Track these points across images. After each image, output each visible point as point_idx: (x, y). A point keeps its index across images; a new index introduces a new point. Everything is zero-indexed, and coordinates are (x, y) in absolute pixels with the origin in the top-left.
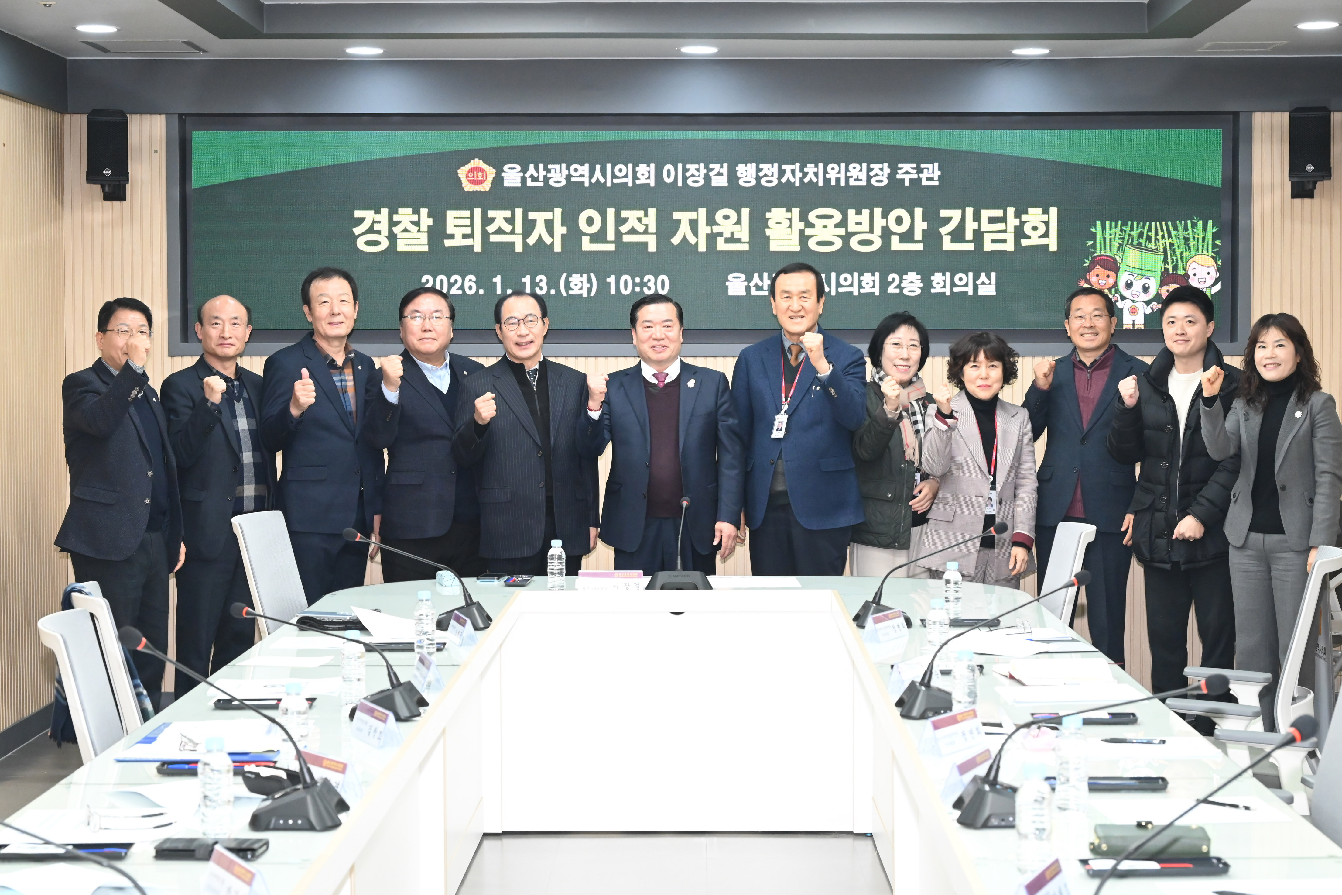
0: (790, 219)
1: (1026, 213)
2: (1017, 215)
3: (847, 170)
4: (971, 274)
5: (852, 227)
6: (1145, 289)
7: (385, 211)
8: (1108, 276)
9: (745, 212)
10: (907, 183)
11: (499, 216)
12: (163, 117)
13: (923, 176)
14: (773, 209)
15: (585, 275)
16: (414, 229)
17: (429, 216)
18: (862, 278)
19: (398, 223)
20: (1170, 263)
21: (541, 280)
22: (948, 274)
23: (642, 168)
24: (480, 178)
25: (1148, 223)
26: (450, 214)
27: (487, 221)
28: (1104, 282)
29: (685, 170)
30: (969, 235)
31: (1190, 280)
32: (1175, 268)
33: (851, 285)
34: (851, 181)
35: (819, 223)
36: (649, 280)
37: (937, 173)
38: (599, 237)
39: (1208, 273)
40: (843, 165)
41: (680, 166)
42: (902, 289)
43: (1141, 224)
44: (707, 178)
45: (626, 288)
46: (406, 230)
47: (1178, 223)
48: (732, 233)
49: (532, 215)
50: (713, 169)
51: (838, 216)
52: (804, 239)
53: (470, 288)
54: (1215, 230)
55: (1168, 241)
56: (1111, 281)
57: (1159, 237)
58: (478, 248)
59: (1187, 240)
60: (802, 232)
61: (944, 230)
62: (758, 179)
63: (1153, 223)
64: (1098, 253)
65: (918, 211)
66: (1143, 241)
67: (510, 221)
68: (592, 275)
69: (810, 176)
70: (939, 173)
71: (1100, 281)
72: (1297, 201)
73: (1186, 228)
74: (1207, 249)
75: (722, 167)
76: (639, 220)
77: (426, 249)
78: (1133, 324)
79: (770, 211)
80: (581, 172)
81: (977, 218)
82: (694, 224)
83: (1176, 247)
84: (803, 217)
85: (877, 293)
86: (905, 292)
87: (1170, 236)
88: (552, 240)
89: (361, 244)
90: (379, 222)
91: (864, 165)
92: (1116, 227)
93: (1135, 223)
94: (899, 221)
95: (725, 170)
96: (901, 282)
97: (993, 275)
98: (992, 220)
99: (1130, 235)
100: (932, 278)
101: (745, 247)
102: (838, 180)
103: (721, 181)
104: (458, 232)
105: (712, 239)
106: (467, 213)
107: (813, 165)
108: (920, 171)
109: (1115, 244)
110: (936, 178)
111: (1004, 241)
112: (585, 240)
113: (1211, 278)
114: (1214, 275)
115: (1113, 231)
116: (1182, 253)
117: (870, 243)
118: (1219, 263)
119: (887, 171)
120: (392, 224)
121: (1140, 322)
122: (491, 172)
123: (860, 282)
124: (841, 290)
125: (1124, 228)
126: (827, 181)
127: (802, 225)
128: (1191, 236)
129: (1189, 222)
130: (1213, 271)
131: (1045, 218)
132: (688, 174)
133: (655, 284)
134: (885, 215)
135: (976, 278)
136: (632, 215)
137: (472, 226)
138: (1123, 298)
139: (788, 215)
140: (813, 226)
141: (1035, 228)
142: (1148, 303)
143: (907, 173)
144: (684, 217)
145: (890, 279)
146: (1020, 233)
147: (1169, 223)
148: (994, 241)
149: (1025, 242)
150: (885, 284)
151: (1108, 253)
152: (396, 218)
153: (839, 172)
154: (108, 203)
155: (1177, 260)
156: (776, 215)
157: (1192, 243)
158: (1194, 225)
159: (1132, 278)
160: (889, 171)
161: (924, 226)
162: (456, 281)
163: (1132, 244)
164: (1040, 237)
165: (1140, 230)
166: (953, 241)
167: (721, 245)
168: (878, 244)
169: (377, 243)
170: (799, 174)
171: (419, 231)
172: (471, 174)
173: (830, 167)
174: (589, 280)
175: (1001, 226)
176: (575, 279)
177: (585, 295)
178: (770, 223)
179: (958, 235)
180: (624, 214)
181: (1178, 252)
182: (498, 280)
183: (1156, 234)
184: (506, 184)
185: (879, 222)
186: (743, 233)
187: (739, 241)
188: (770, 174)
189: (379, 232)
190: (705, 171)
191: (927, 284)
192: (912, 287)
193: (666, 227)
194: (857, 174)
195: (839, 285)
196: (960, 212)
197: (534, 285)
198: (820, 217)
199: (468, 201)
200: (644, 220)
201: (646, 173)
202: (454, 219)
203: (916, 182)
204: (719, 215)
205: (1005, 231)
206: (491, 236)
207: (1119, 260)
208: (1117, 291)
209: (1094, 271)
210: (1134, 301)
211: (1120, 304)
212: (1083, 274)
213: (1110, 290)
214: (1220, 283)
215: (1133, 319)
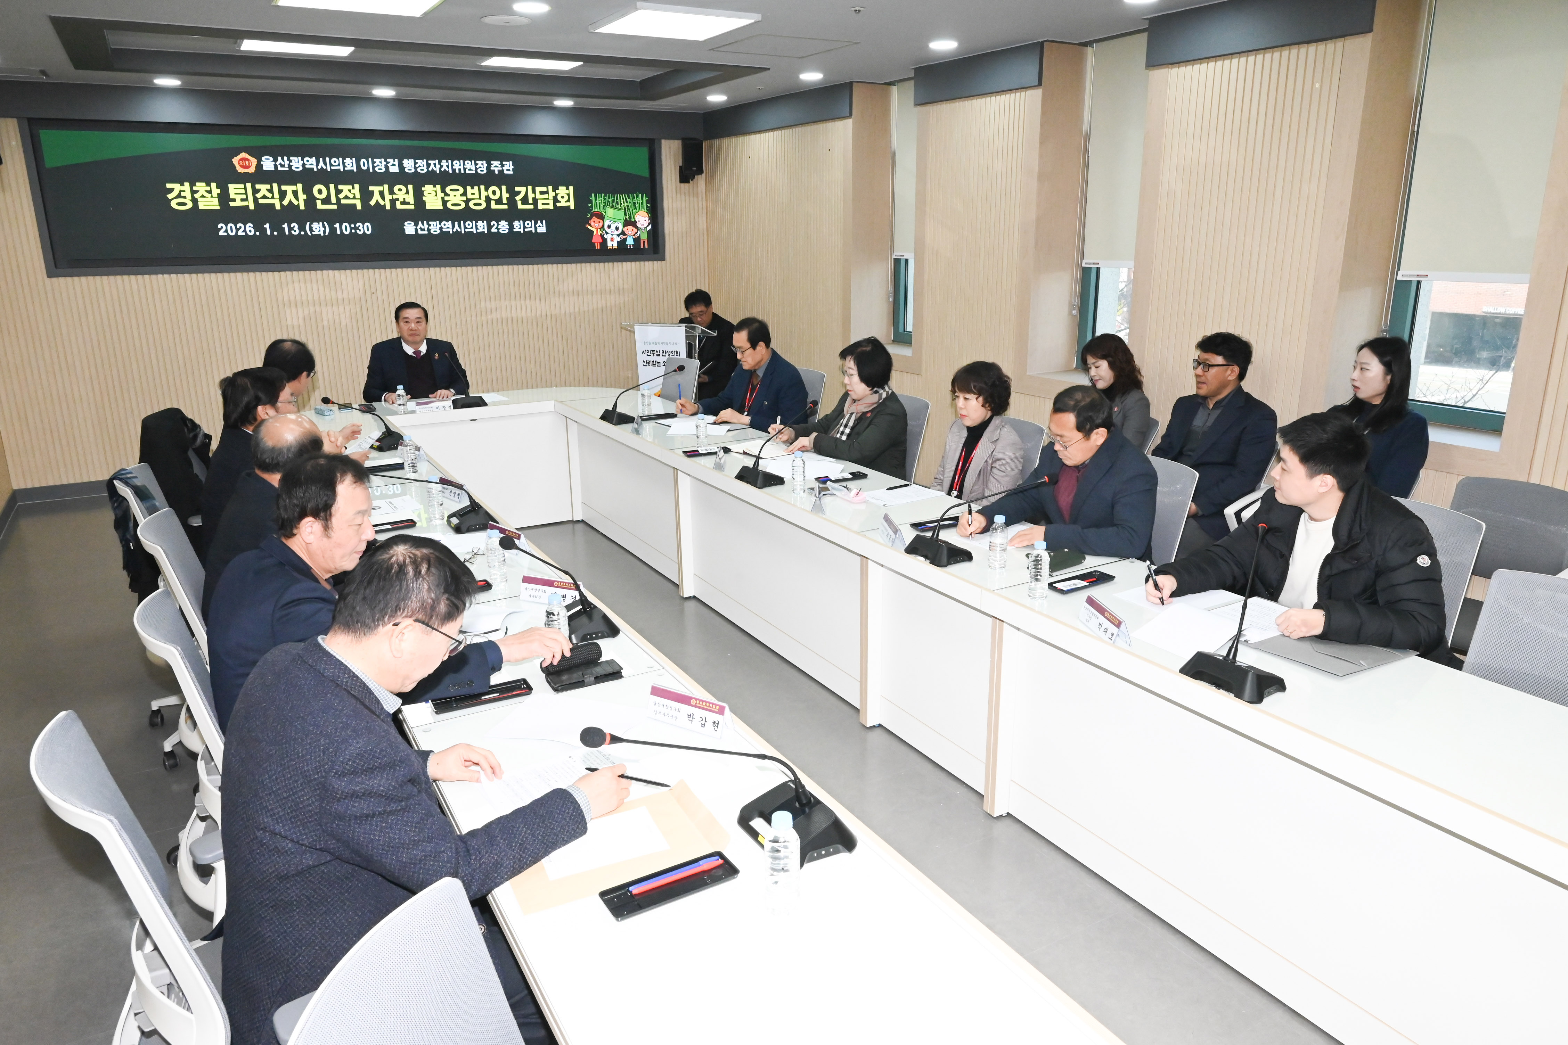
0: (436, 191)
1: (558, 189)
2: (554, 190)
3: (464, 164)
4: (533, 221)
5: (469, 196)
6: (617, 229)
7: (187, 185)
8: (599, 222)
9: (410, 187)
10: (496, 172)
11: (263, 188)
12: (15, 120)
13: (505, 168)
14: (426, 186)
15: (321, 223)
16: (209, 195)
17: (217, 188)
18: (477, 224)
19: (197, 192)
21: (294, 226)
22: (521, 221)
23: (348, 161)
24: (247, 165)
25: (616, 195)
26: (232, 188)
27: (255, 191)
28: (598, 225)
29: (373, 163)
30: (531, 201)
31: (637, 224)
32: (630, 218)
33: (472, 228)
34: (467, 170)
35: (452, 193)
36: (359, 226)
37: (512, 167)
38: (327, 201)
39: (645, 220)
40: (462, 161)
41: (370, 160)
42: (499, 229)
43: (613, 195)
44: (387, 167)
45: (346, 230)
46: (203, 196)
47: (630, 195)
48: (404, 199)
49: (284, 188)
50: (389, 162)
51: (461, 190)
52: (444, 203)
53: (250, 231)
54: (647, 199)
55: (626, 204)
56: (601, 225)
57: (622, 202)
58: (252, 207)
59: (634, 203)
60: (443, 198)
61: (518, 198)
62: (416, 168)
63: (619, 195)
64: (594, 210)
65: (504, 188)
66: (614, 204)
67: (271, 191)
68: (325, 223)
69: (445, 168)
70: (513, 167)
71: (596, 225)
72: (682, 185)
73: (634, 198)
75: (394, 161)
76: (350, 191)
77: (218, 208)
78: (612, 246)
79: (424, 187)
80: (311, 162)
81: (534, 191)
82: (382, 194)
84: (443, 190)
85: (486, 232)
86: (500, 231)
87: (627, 202)
88: (298, 202)
89: (173, 204)
90: (184, 191)
91: (473, 162)
92: (602, 197)
93: (611, 195)
94: (494, 193)
95: (396, 162)
96: (498, 226)
97: (544, 222)
98: (542, 193)
99: (608, 201)
100: (514, 224)
101: (412, 207)
102: (460, 170)
103: (395, 169)
105: (393, 202)
106: (242, 186)
107: (445, 161)
108: (503, 165)
109: (602, 206)
110: (511, 170)
111: (548, 204)
112: (319, 203)
113: (646, 223)
114: (648, 221)
115: (600, 199)
117: (479, 204)
118: (650, 215)
119: (486, 165)
120: (193, 192)
121: (615, 245)
122: (254, 161)
123: (476, 226)
124: (467, 230)
125: (605, 197)
126: (454, 170)
127: (443, 195)
128: (636, 202)
129: (635, 195)
130: (647, 219)
131: (567, 192)
132: (375, 165)
133: (363, 228)
134: (487, 190)
135: (536, 223)
136: (345, 188)
137: (246, 193)
138: (607, 233)
139: (435, 189)
140: (448, 195)
141: (563, 197)
142: (618, 235)
143: (496, 166)
144: (376, 189)
145: (492, 224)
146: (555, 200)
147: (626, 195)
148: (543, 204)
149: (558, 205)
150: (489, 227)
151: (599, 210)
152: (195, 188)
153: (460, 165)
156: (428, 189)
158: (637, 196)
161: (507, 195)
162: (241, 227)
164: (566, 202)
165: (613, 198)
166: (523, 204)
167: (399, 206)
168: (484, 205)
169: (185, 204)
170: (438, 166)
171: (212, 197)
172: (241, 162)
173: (455, 162)
174: (324, 226)
175: (546, 196)
176: (315, 225)
177: (322, 235)
178: (425, 193)
179: (525, 200)
180: (340, 187)
182: (267, 226)
183: (620, 201)
184: (265, 168)
185: (484, 194)
186: (410, 199)
187: (408, 203)
188: (422, 166)
189: (185, 197)
191: (511, 227)
192: (503, 228)
193: (366, 196)
194: (470, 166)
195: (465, 228)
196: (524, 188)
197: (290, 229)
198: (452, 190)
199: (242, 179)
200: (353, 191)
201: (350, 164)
202: (234, 189)
203: (501, 172)
204: (396, 188)
205: (548, 199)
206: (259, 200)
207: (604, 214)
208: (604, 230)
209: (592, 220)
210: (612, 235)
211: (605, 236)
212: (587, 221)
213: (600, 229)
214: (650, 225)
215: (612, 244)
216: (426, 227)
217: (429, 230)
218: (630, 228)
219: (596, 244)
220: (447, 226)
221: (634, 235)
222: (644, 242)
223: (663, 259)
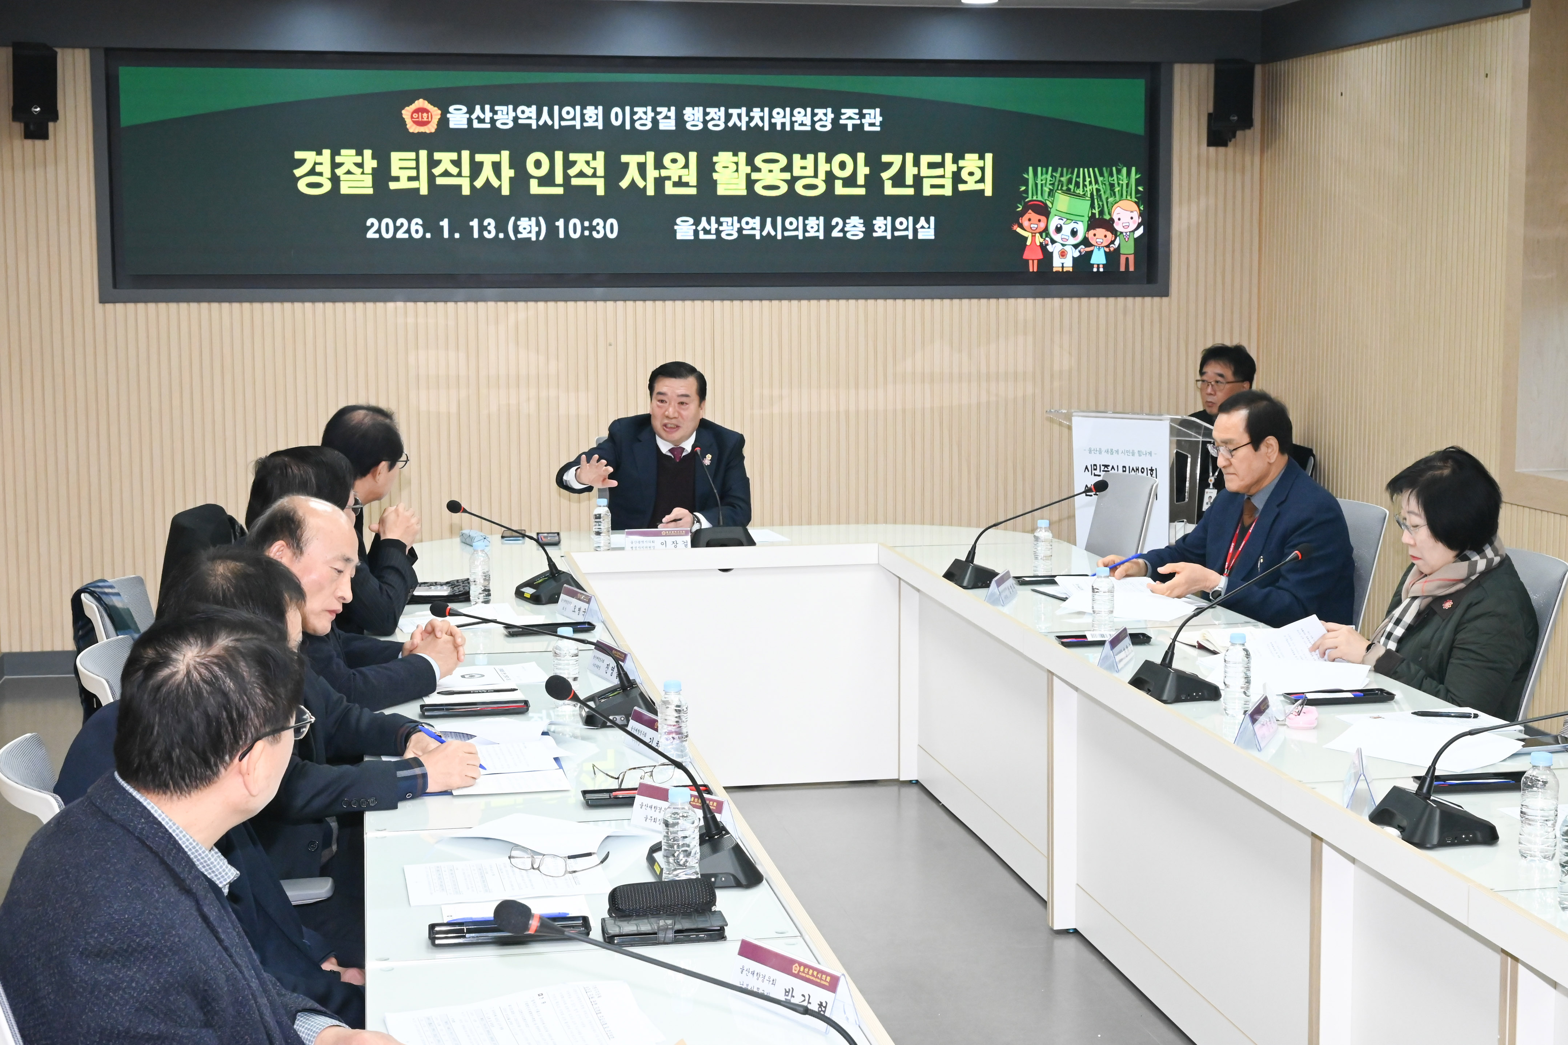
0: (737, 164)
1: (963, 158)
2: (955, 161)
3: (792, 115)
4: (911, 219)
5: (797, 172)
6: (1074, 233)
7: (327, 153)
8: (1039, 221)
9: (693, 156)
10: (850, 129)
11: (446, 158)
12: (87, 51)
13: (866, 121)
14: (720, 153)
15: (534, 219)
16: (358, 171)
17: (373, 158)
18: (807, 222)
19: (340, 165)
20: (1097, 208)
21: (489, 224)
22: (889, 218)
23: (590, 111)
24: (425, 119)
25: (1076, 170)
26: (395, 156)
27: (433, 163)
28: (1036, 226)
29: (633, 113)
30: (909, 180)
31: (1114, 225)
32: (1101, 212)
33: (797, 229)
34: (796, 125)
35: (765, 167)
36: (598, 224)
37: (879, 119)
38: (547, 180)
39: (1132, 218)
40: (788, 110)
41: (628, 109)
42: (845, 233)
43: (1070, 170)
44: (655, 122)
45: (575, 232)
46: (349, 172)
47: (1104, 169)
48: (680, 177)
49: (479, 157)
50: (661, 113)
51: (783, 161)
52: (750, 183)
53: (417, 231)
54: (1138, 176)
55: (1095, 187)
56: (1042, 225)
57: (1087, 183)
58: (424, 191)
59: (1112, 186)
60: (748, 176)
61: (885, 175)
62: (705, 122)
63: (1081, 169)
64: (1030, 199)
65: (861, 156)
66: (1072, 187)
67: (457, 163)
68: (541, 219)
69: (757, 121)
70: (881, 119)
71: (1032, 226)
72: (1212, 149)
73: (1111, 175)
74: (1131, 195)
75: (669, 110)
76: (588, 163)
77: (370, 191)
78: (1063, 267)
79: (717, 155)
80: (528, 114)
81: (917, 163)
82: (642, 167)
83: (1102, 192)
84: (750, 162)
85: (822, 237)
86: (849, 236)
87: (1097, 182)
88: (499, 183)
89: (302, 186)
90: (321, 164)
91: (809, 110)
92: (1047, 173)
93: (1065, 170)
94: (843, 165)
95: (672, 113)
96: (844, 226)
97: (932, 219)
98: (931, 166)
99: (1060, 181)
100: (874, 222)
101: (693, 191)
102: (783, 124)
103: (667, 125)
104: (404, 175)
105: (660, 182)
106: (412, 155)
107: (759, 109)
108: (862, 116)
109: (1046, 190)
110: (878, 124)
111: (942, 186)
112: (534, 183)
113: (1134, 222)
114: (1137, 219)
115: (1044, 176)
116: (1107, 198)
117: (814, 187)
118: (1142, 208)
119: (831, 116)
120: (335, 165)
121: (1068, 264)
122: (436, 113)
123: (805, 226)
124: (786, 234)
125: (1054, 174)
126: (772, 126)
127: (748, 169)
128: (1116, 182)
129: (1114, 169)
130: (1136, 215)
131: (981, 163)
132: (636, 117)
133: (604, 227)
134: (829, 160)
135: (916, 222)
136: (580, 158)
137: (417, 168)
138: (1053, 242)
139: (735, 159)
140: (758, 170)
141: (971, 174)
142: (1076, 246)
143: (850, 118)
144: (632, 160)
145: (833, 223)
146: (957, 178)
147: (1096, 170)
148: (933, 186)
149: (962, 187)
150: (829, 228)
151: (1040, 198)
152: (338, 159)
153: (784, 117)
154: (29, 143)
155: (1103, 205)
156: (723, 159)
157: (1117, 189)
158: (1119, 172)
159: (1061, 222)
160: (833, 116)
161: (867, 170)
162: (402, 225)
163: (1061, 190)
164: (976, 182)
165: (1069, 176)
166: (894, 186)
167: (670, 189)
168: (822, 188)
169: (319, 185)
170: (745, 119)
171: (363, 173)
172: (415, 115)
173: (775, 111)
174: (538, 224)
175: (939, 171)
176: (524, 222)
177: (534, 239)
178: (717, 167)
179: (899, 180)
180: (573, 157)
181: (1104, 197)
182: (445, 223)
183: (1084, 180)
184: (452, 125)
185: (823, 167)
186: (691, 176)
187: (686, 185)
188: (716, 118)
189: (321, 174)
190: (653, 114)
191: (869, 228)
192: (855, 231)
193: (615, 170)
194: (802, 119)
195: (784, 229)
196: (900, 157)
197: (482, 228)
198: (766, 161)
199: (413, 143)
200: (593, 164)
201: (593, 116)
202: (400, 161)
203: (859, 128)
204: (667, 159)
205: (943, 176)
206: (437, 179)
207: (1049, 204)
208: (1048, 235)
209: (1027, 216)
210: (1063, 245)
211: (1050, 248)
212: (1016, 218)
213: (1041, 234)
214: (1142, 228)
215: (1063, 263)
216: (714, 226)
217: (718, 232)
218: (1100, 232)
219: (1031, 262)
220: (752, 225)
221: (1108, 246)
222: (1127, 259)
223: (1164, 292)
